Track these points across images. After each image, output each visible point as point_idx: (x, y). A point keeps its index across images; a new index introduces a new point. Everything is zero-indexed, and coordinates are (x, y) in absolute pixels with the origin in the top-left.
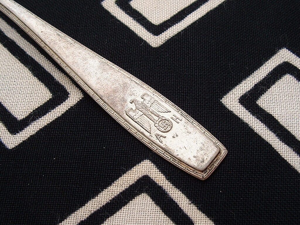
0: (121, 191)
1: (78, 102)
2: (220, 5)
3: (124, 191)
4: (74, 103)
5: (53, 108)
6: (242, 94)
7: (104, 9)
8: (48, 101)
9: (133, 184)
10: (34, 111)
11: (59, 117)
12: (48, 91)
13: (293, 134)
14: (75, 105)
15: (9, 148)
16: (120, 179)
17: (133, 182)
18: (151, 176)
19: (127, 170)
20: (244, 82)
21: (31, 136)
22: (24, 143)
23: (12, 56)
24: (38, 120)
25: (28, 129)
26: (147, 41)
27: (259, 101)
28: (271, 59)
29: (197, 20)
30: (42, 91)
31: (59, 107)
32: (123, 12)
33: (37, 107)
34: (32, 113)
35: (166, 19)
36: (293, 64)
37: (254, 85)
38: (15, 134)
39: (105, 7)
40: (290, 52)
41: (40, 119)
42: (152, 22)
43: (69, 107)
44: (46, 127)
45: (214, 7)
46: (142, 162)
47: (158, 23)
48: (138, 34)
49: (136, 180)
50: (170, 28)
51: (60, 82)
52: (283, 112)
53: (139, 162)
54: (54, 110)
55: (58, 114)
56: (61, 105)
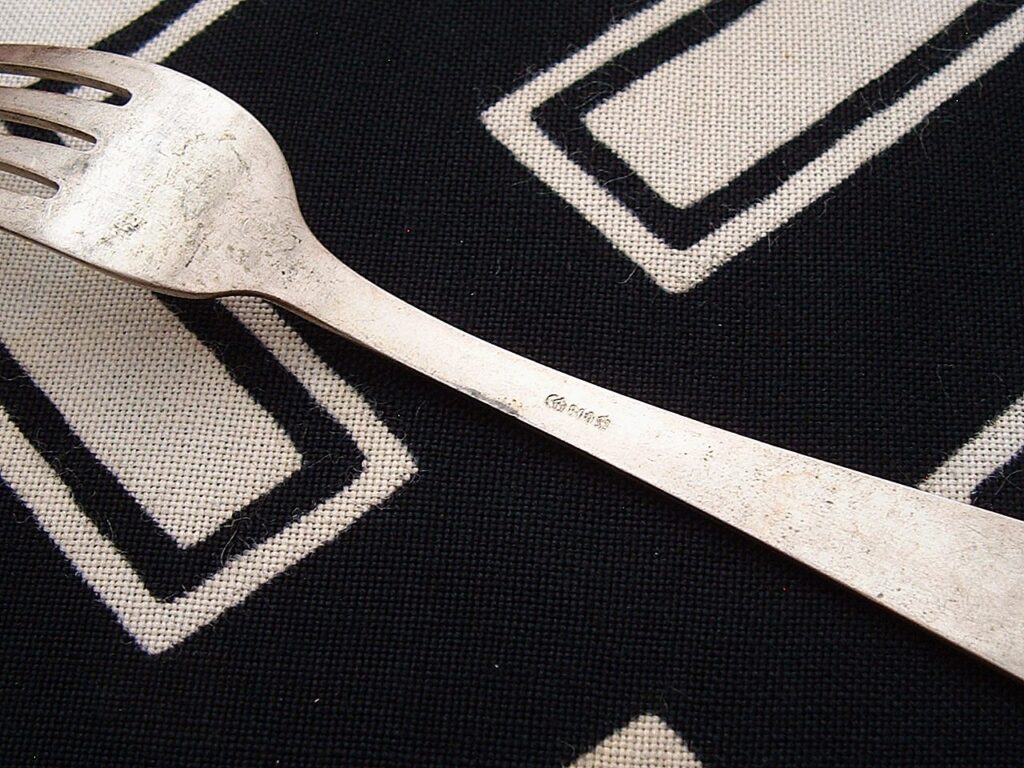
1: (398, 489)
2: (907, 139)
4: (384, 495)
5: (308, 507)
6: (981, 478)
7: (491, 138)
8: (288, 482)
10: (236, 515)
11: (327, 545)
12: (288, 442)
14: (385, 502)
15: (151, 651)
20: (987, 432)
21: (229, 611)
22: (204, 637)
24: (253, 552)
25: (216, 583)
26: (646, 268)
29: (825, 196)
30: (266, 441)
31: (328, 505)
32: (559, 152)
33: (247, 502)
34: (229, 522)
35: (714, 188)
37: (1022, 442)
38: (171, 601)
39: (494, 133)
41: (261, 546)
42: (666, 196)
43: (366, 509)
44: (280, 579)
45: (884, 145)
46: (632, 724)
47: (686, 203)
48: (615, 240)
50: (730, 224)
51: (330, 411)
53: (622, 722)
55: (324, 531)
56: (337, 499)
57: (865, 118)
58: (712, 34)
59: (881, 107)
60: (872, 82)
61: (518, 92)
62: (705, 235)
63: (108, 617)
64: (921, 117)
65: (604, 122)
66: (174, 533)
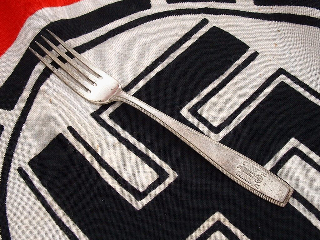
0: (205, 230)
2: (253, 110)
3: (207, 230)
4: (173, 180)
7: (182, 116)
8: (157, 179)
9: (212, 226)
10: (149, 186)
12: (156, 173)
13: (298, 192)
14: (173, 181)
15: (138, 209)
16: (204, 223)
17: (212, 225)
18: (221, 221)
19: (208, 218)
20: (270, 162)
21: (150, 201)
22: (146, 206)
23: (129, 151)
24: (152, 192)
25: (147, 197)
27: (278, 173)
28: (285, 145)
30: (152, 173)
32: (194, 118)
33: (150, 184)
34: (148, 187)
35: (221, 122)
36: (298, 148)
37: (275, 163)
38: (140, 201)
39: (182, 115)
40: (296, 140)
41: (154, 191)
42: (213, 125)
43: (170, 183)
44: (158, 196)
46: (215, 213)
47: (217, 126)
48: (206, 133)
49: (213, 224)
50: (225, 129)
51: (162, 167)
52: (292, 179)
54: (161, 185)
55: (164, 187)
56: (165, 182)
57: (246, 107)
58: (218, 92)
59: (249, 105)
60: (247, 100)
61: (185, 107)
62: (220, 131)
63: (130, 205)
64: (256, 106)
65: (201, 111)
66: (139, 190)
